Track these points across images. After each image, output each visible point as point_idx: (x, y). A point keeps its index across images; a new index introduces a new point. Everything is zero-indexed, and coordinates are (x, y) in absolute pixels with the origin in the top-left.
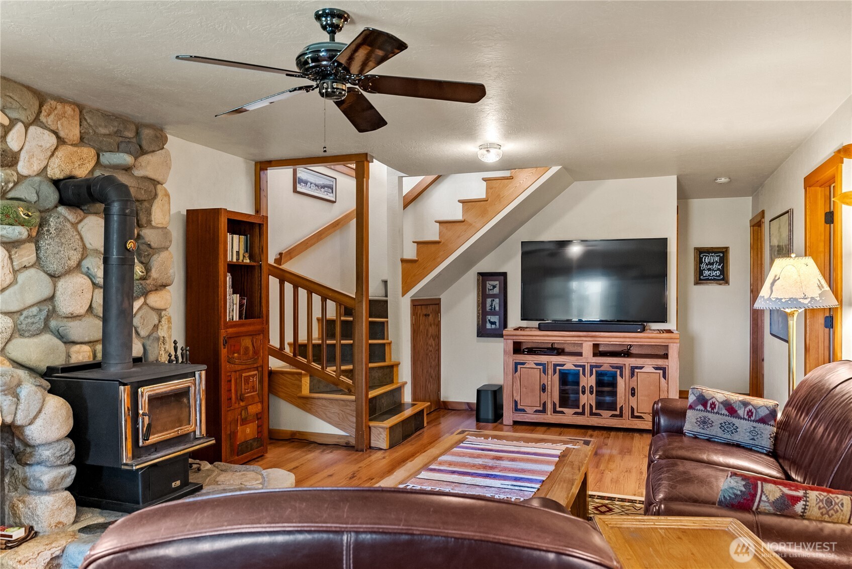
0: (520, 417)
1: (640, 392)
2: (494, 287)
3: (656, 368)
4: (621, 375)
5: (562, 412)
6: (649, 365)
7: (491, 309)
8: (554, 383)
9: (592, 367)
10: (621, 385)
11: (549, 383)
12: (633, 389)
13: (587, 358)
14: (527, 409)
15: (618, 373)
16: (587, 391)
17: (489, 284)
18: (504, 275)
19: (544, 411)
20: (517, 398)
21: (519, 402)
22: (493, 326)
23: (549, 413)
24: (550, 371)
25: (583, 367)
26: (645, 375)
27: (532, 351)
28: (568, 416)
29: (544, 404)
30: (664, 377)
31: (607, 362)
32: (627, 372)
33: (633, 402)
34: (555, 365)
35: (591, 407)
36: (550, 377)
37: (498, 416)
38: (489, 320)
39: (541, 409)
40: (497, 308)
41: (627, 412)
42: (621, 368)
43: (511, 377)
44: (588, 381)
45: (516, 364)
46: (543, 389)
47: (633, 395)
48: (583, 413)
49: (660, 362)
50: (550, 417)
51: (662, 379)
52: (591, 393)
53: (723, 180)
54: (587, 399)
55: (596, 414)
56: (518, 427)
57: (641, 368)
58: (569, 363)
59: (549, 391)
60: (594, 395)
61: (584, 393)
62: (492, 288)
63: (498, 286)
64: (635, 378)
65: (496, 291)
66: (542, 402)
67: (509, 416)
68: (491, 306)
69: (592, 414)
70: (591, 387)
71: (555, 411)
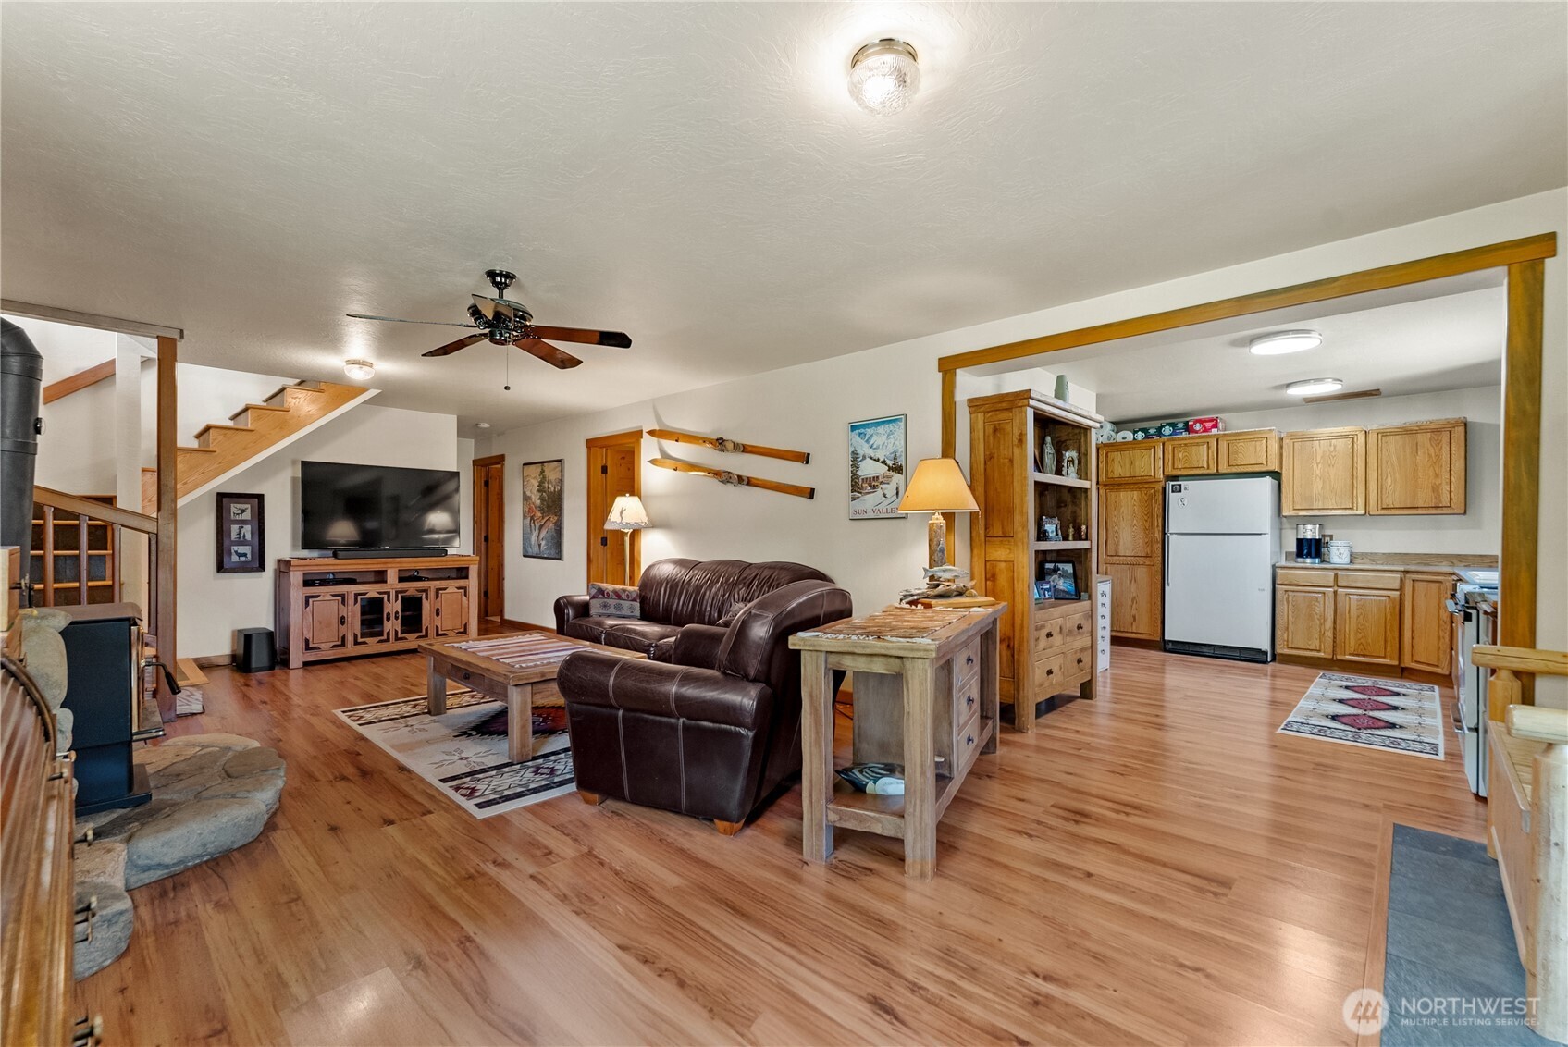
0: (312, 657)
1: (444, 612)
2: (243, 511)
3: (458, 588)
4: (427, 598)
5: (365, 643)
6: (452, 586)
7: (239, 538)
8: (354, 613)
9: (397, 593)
10: (426, 605)
11: (350, 614)
12: (438, 609)
13: (391, 585)
14: (322, 646)
15: (424, 596)
16: (392, 617)
17: (234, 508)
18: (260, 497)
19: (343, 644)
20: (309, 636)
21: (311, 640)
22: (243, 559)
23: (349, 646)
24: (351, 600)
25: (388, 594)
26: (448, 596)
27: (324, 583)
28: (372, 645)
29: (343, 638)
30: (465, 595)
31: (412, 588)
32: (432, 594)
33: (438, 621)
34: (356, 595)
35: (396, 632)
36: (350, 608)
37: (279, 659)
38: (236, 552)
39: (339, 643)
40: (248, 537)
41: (432, 632)
42: (426, 591)
43: (301, 613)
44: (393, 607)
45: (307, 598)
46: (343, 620)
47: (438, 614)
48: (388, 640)
49: (462, 582)
50: (350, 650)
51: (464, 597)
52: (396, 618)
53: (485, 425)
54: (392, 626)
55: (401, 639)
56: (309, 668)
57: (445, 589)
58: (372, 591)
59: (350, 622)
60: (399, 620)
61: (388, 619)
62: (239, 512)
63: (249, 510)
64: (439, 599)
65: (247, 516)
66: (341, 635)
67: (297, 656)
68: (239, 534)
69: (397, 639)
70: (397, 613)
71: (356, 643)
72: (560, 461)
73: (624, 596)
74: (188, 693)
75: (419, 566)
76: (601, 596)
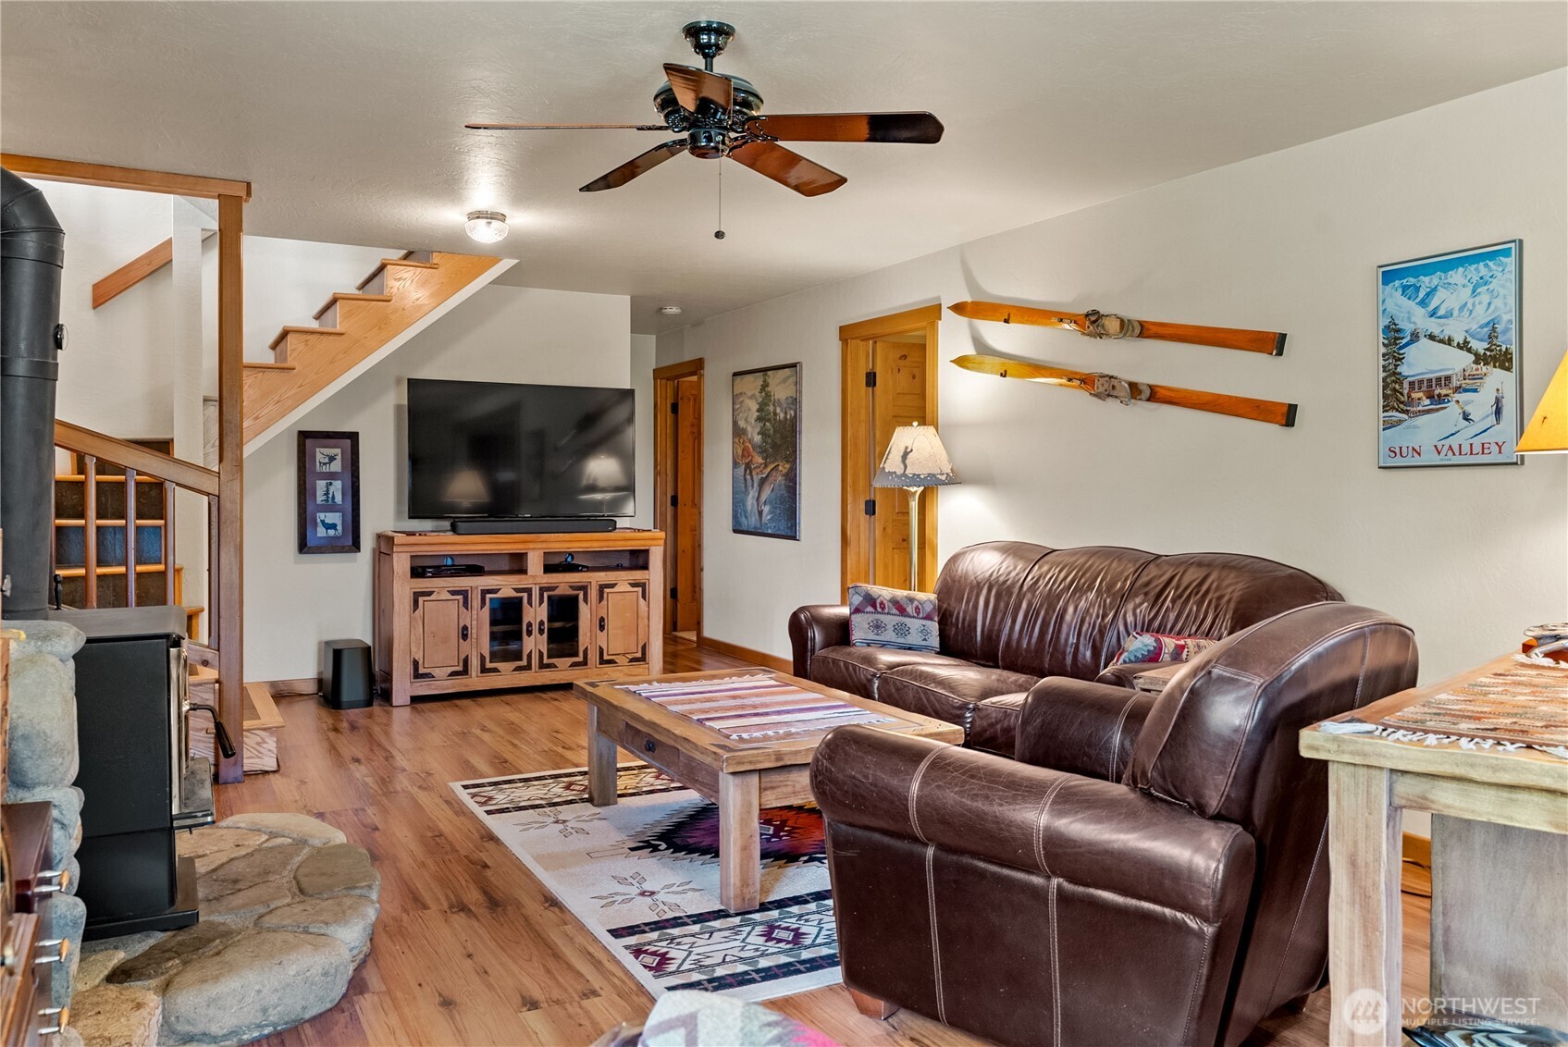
0: (423, 689)
1: (611, 624)
2: (332, 459)
3: (633, 585)
4: (586, 600)
5: (496, 670)
6: (623, 579)
7: (327, 501)
8: (480, 621)
9: (542, 590)
10: (585, 613)
11: (474, 623)
12: (602, 620)
13: (534, 577)
14: (436, 672)
15: (581, 596)
16: (535, 629)
17: (321, 454)
18: (353, 437)
19: (465, 672)
20: (419, 657)
21: (421, 662)
22: (331, 532)
23: (474, 674)
24: (476, 601)
25: (529, 591)
26: (619, 597)
27: (439, 572)
28: (507, 676)
29: (466, 661)
30: (644, 597)
31: (564, 582)
32: (593, 594)
33: (602, 639)
34: (484, 592)
35: (541, 654)
36: (474, 612)
37: (379, 691)
38: (323, 522)
39: (460, 668)
40: (339, 499)
41: (593, 657)
42: (584, 588)
43: (407, 618)
44: (536, 613)
45: (417, 595)
46: (464, 634)
47: (602, 628)
48: (528, 667)
49: (638, 575)
50: (476, 681)
51: (641, 600)
52: (541, 632)
53: (674, 310)
54: (535, 644)
55: (549, 666)
56: (420, 706)
57: (613, 586)
58: (506, 586)
59: (474, 636)
60: (545, 635)
61: (529, 633)
62: (327, 460)
63: (339, 458)
64: (604, 602)
65: (336, 466)
66: (463, 657)
67: (403, 688)
68: (327, 494)
69: (542, 666)
70: (541, 623)
71: (484, 670)
72: (794, 366)
73: (910, 609)
74: (259, 740)
75: (575, 547)
76: (870, 609)
